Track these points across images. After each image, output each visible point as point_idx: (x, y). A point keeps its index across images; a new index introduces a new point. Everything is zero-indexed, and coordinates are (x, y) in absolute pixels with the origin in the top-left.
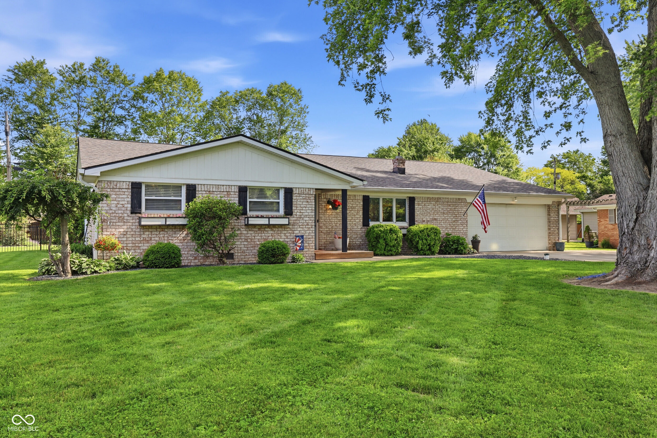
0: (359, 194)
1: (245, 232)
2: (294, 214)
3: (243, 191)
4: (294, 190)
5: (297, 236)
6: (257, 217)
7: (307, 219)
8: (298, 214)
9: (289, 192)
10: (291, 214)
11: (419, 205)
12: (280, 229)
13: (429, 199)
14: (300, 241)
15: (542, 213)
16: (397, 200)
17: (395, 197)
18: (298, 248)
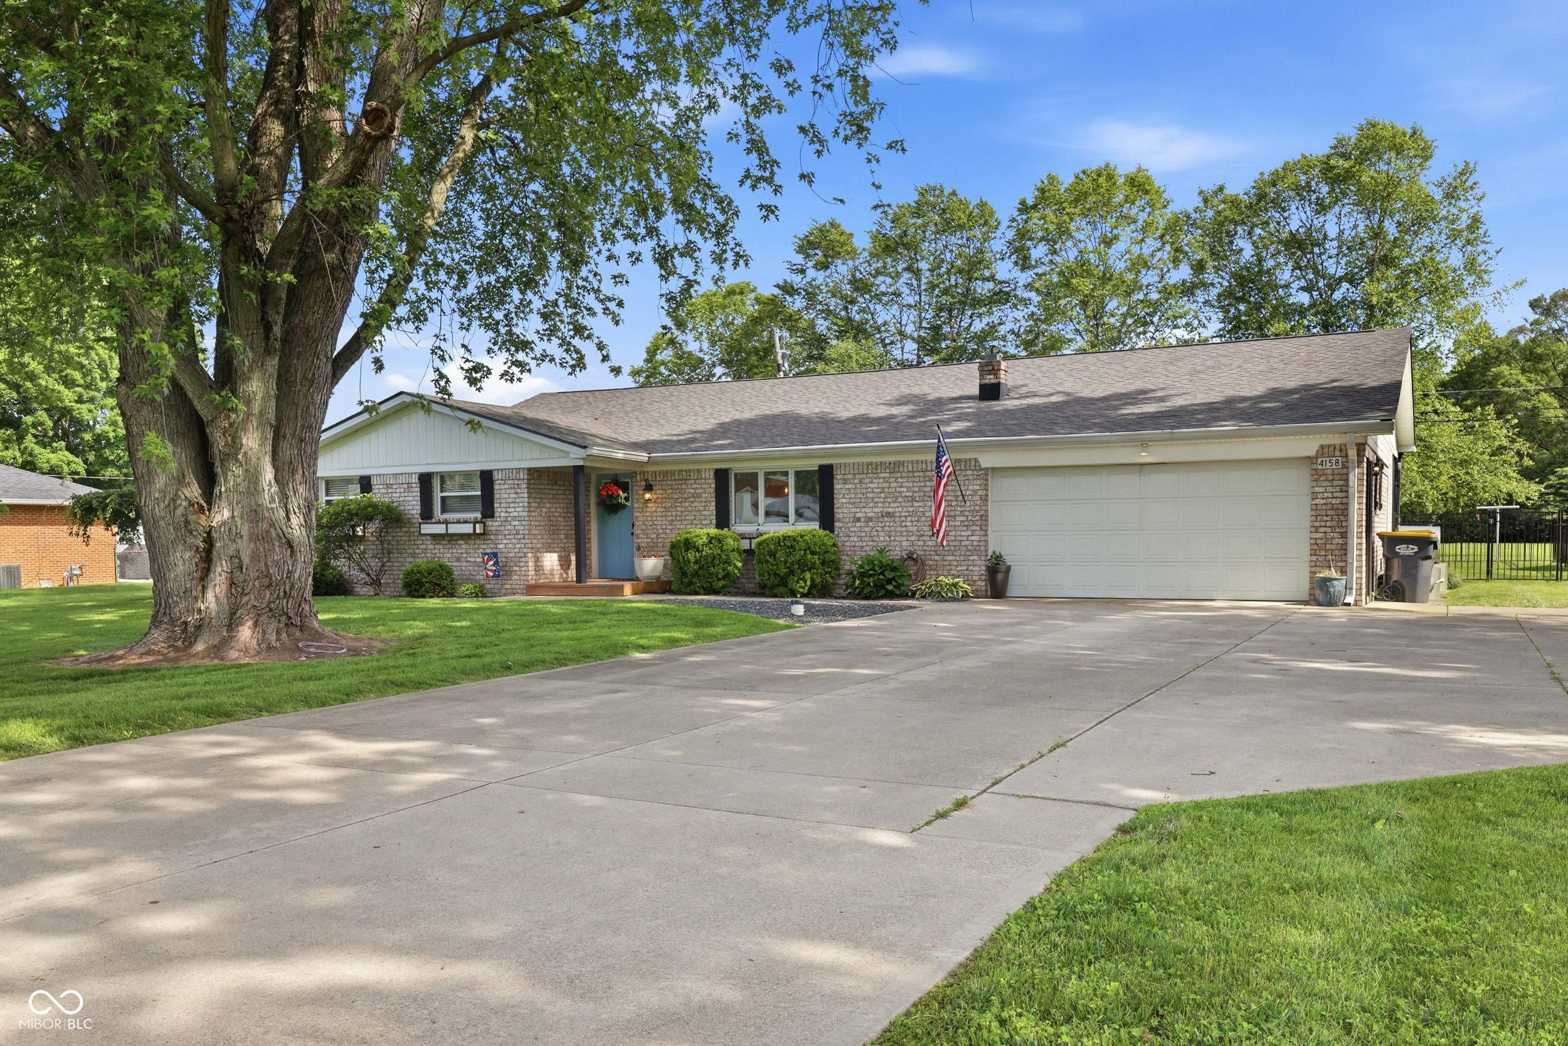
0: (707, 466)
1: (431, 547)
2: (497, 514)
3: (425, 480)
4: (495, 473)
5: (485, 554)
6: (458, 522)
7: (516, 523)
8: (503, 514)
9: (487, 478)
10: (492, 516)
11: (845, 481)
12: (478, 542)
13: (876, 468)
14: (492, 563)
15: (1298, 483)
16: (798, 474)
17: (792, 466)
18: (491, 574)
